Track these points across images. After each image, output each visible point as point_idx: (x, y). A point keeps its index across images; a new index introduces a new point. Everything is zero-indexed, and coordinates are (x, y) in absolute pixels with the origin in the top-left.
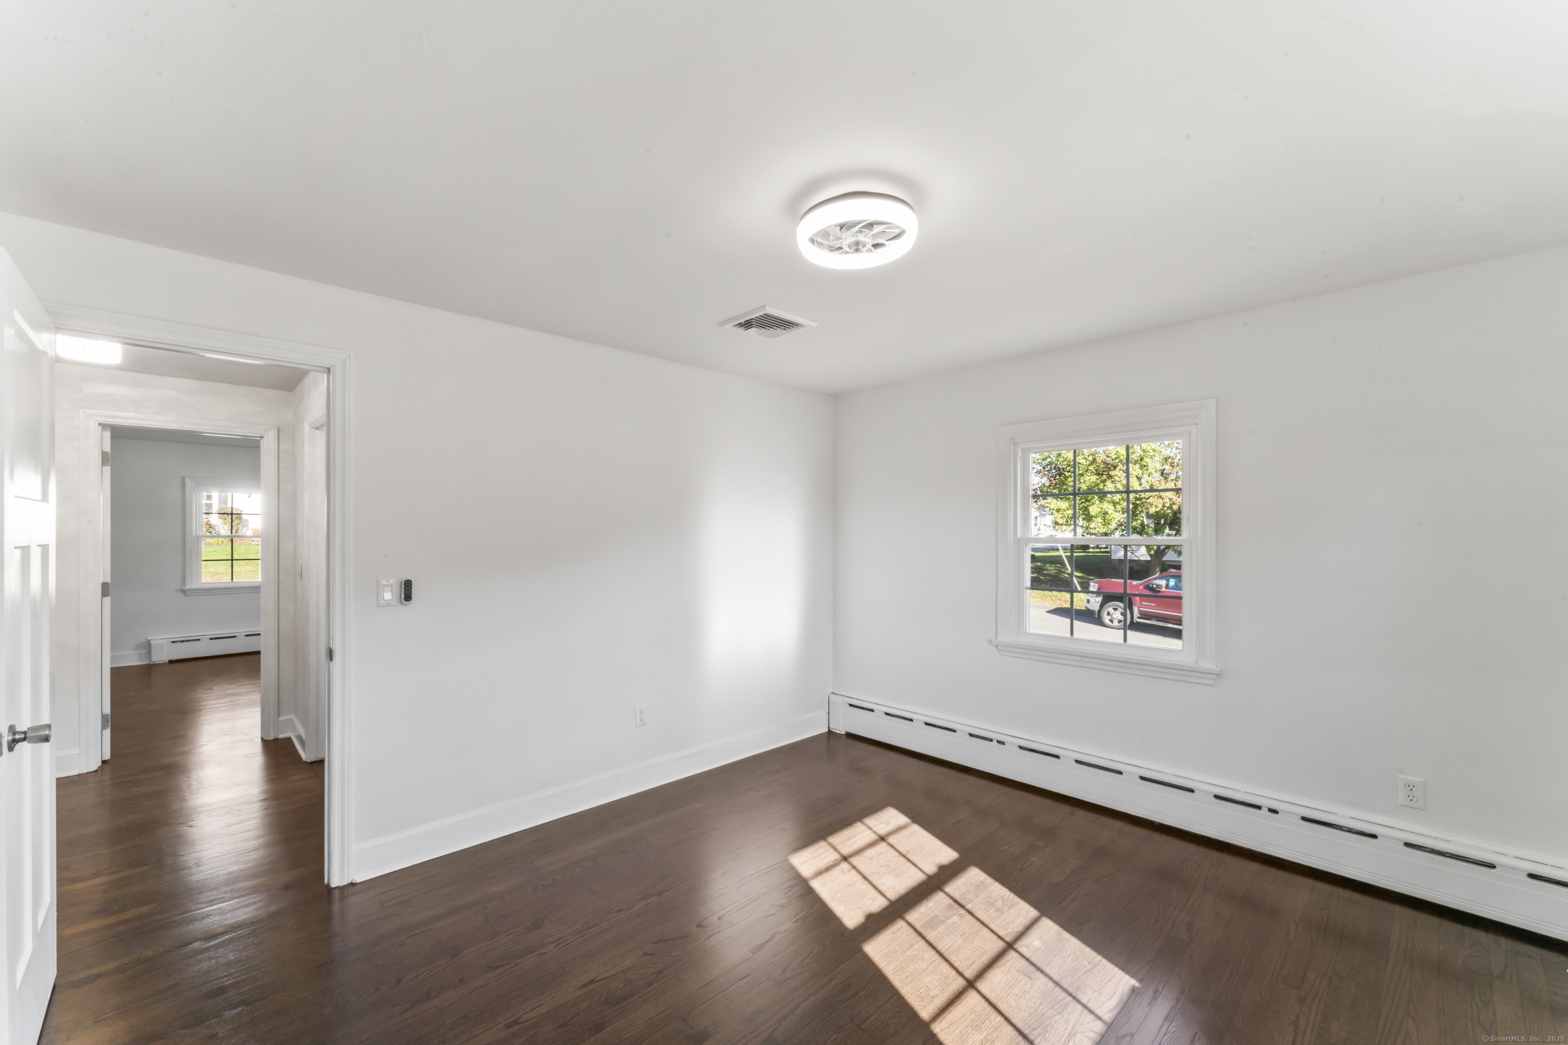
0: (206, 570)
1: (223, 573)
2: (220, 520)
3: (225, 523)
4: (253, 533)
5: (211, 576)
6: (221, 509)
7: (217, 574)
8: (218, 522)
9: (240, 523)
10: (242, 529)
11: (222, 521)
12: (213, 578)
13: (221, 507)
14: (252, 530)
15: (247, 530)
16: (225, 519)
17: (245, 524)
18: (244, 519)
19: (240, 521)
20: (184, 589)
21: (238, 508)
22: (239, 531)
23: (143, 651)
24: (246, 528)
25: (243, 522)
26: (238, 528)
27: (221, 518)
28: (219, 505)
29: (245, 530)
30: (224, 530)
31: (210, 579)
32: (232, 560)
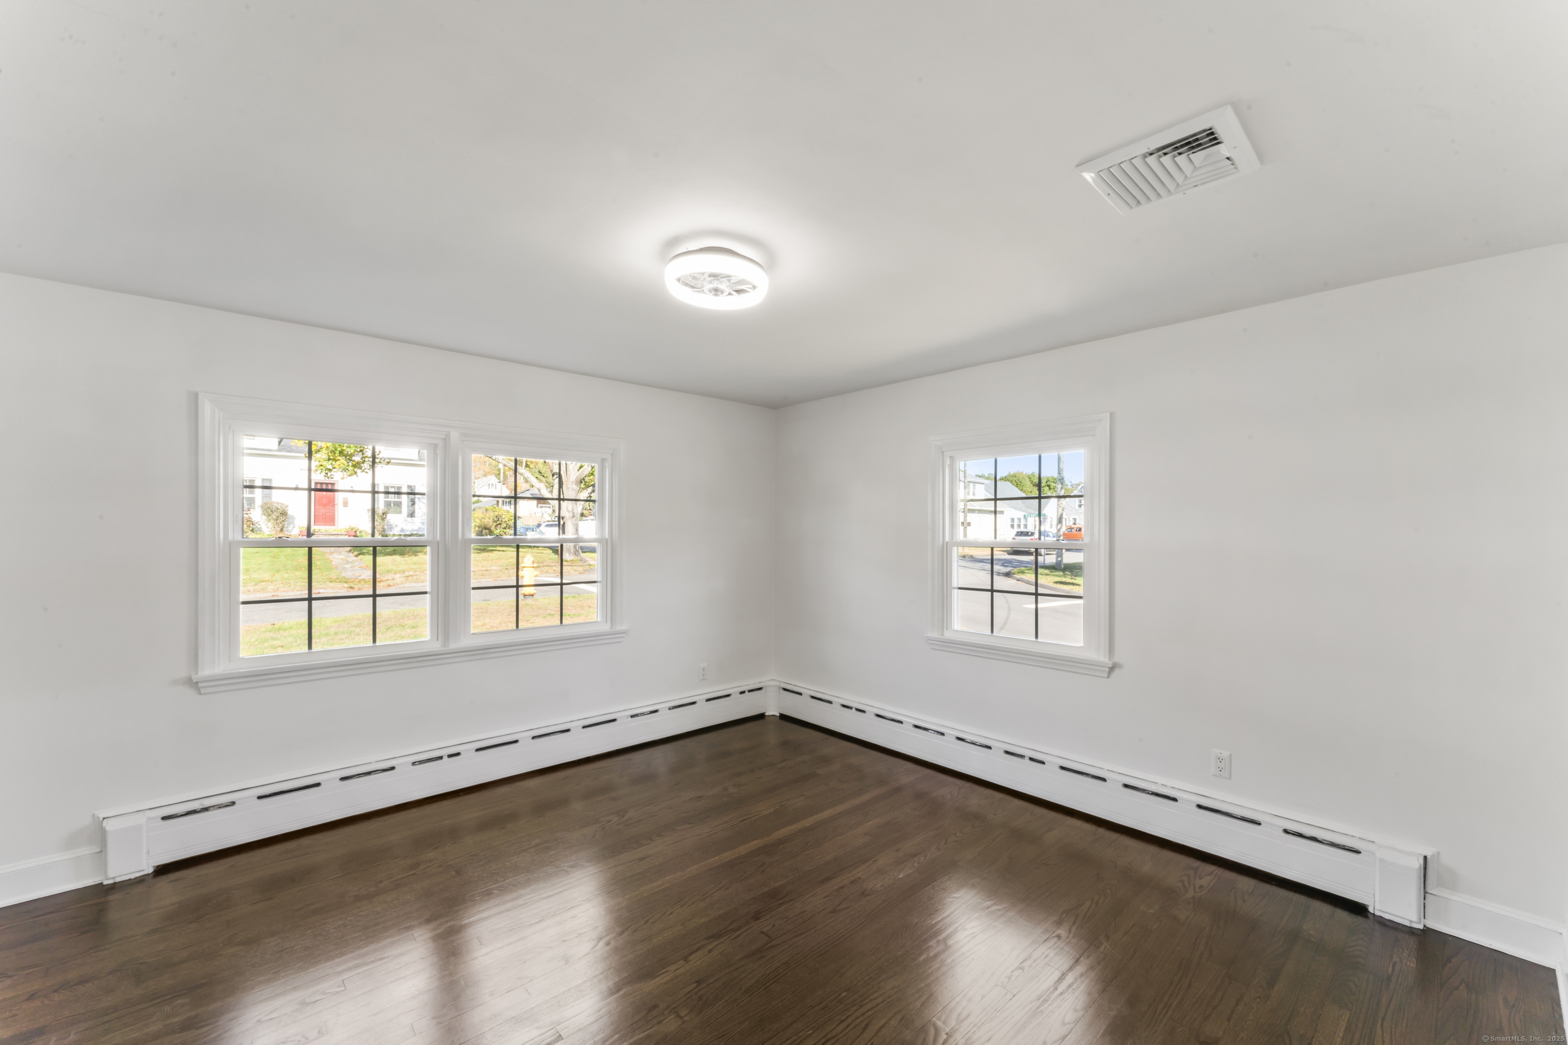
0: (248, 577)
1: (268, 581)
2: (263, 516)
3: (270, 520)
4: (300, 531)
5: (254, 584)
6: (265, 504)
7: (261, 582)
8: (261, 519)
9: (285, 520)
10: (287, 527)
11: (265, 517)
12: (256, 587)
13: (265, 502)
14: (299, 527)
15: (293, 527)
16: (270, 515)
17: (291, 521)
18: (290, 516)
19: (286, 518)
20: (195, 678)
21: (283, 503)
22: (284, 529)
23: (86, 851)
24: (293, 525)
25: (289, 519)
26: (283, 525)
27: (265, 514)
28: (263, 500)
29: (291, 528)
30: (268, 528)
31: (253, 588)
32: (310, 599)
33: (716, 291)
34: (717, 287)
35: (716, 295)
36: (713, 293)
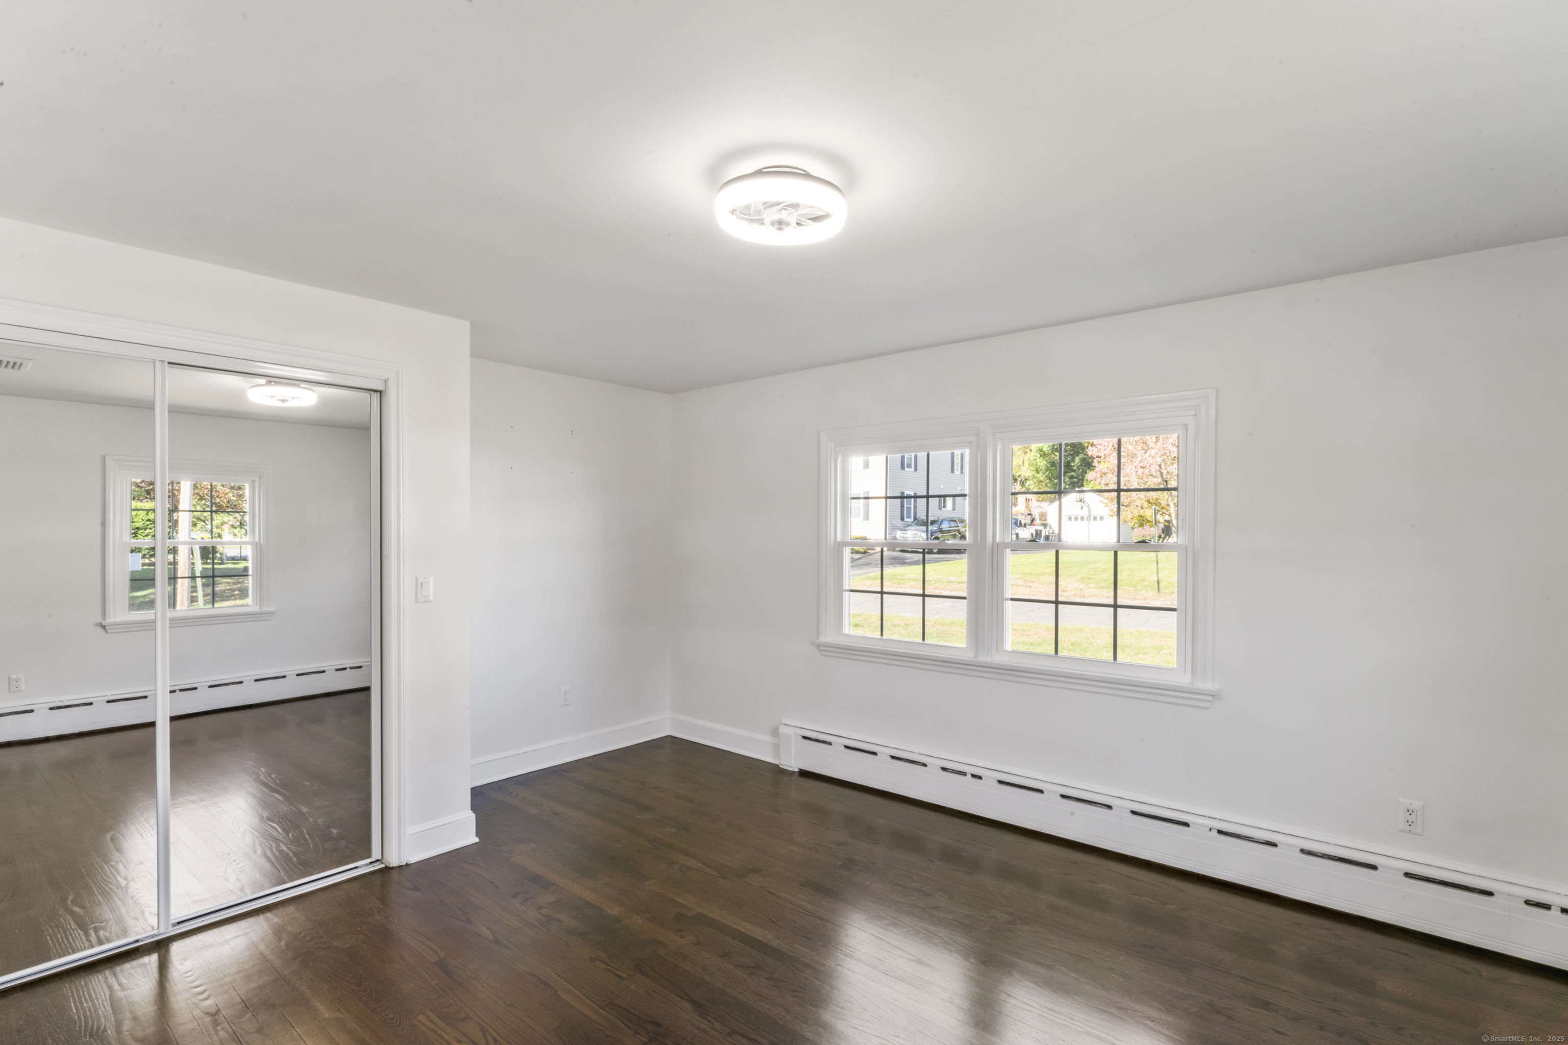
33: (780, 224)
34: (781, 219)
35: (780, 229)
36: (777, 226)
